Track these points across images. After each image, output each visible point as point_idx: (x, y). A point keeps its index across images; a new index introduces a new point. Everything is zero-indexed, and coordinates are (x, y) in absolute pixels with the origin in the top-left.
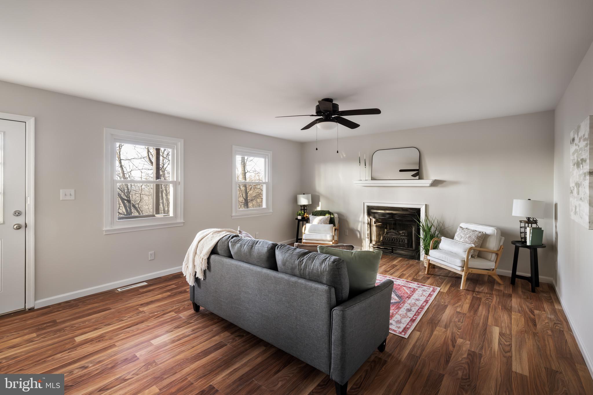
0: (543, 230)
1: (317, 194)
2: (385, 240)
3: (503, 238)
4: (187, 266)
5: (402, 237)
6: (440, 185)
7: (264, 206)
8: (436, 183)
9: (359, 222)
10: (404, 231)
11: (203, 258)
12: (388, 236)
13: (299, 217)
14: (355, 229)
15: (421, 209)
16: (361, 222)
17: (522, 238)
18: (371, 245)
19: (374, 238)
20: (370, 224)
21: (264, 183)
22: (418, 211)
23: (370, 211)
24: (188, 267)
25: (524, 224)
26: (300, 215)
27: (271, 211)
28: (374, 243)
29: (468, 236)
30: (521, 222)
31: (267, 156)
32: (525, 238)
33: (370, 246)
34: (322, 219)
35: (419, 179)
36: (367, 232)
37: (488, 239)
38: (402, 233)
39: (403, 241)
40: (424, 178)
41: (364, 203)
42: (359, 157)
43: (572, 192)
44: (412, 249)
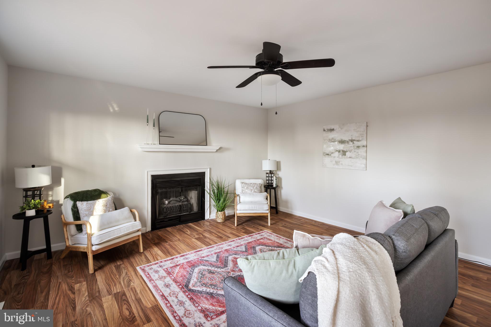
2: (169, 210)
5: (184, 203)
8: (220, 150)
10: (183, 197)
13: (31, 213)
15: (206, 172)
17: (267, 183)
22: (202, 174)
23: (156, 180)
30: (267, 173)
38: (183, 199)
41: (147, 171)
42: (148, 116)
43: (328, 154)
44: (193, 212)
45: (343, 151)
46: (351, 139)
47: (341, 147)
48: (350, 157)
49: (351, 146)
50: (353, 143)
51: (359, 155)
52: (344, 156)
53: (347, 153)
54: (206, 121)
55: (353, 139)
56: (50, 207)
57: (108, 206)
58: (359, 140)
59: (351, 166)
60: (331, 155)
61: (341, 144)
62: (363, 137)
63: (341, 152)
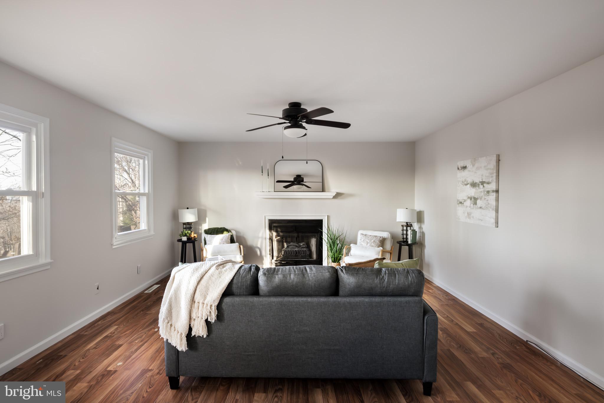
0: (417, 231)
1: (203, 208)
2: (287, 254)
3: (392, 240)
4: (170, 323)
5: (303, 249)
6: (339, 197)
7: (143, 226)
8: (338, 195)
9: (258, 238)
10: (304, 243)
11: (211, 306)
12: (289, 249)
13: (184, 239)
14: (254, 245)
15: (323, 220)
16: (262, 238)
17: (404, 239)
18: (273, 261)
19: (275, 254)
20: (271, 239)
21: (143, 194)
22: (320, 222)
23: (273, 225)
24: (171, 325)
25: (406, 227)
26: (186, 235)
27: (152, 233)
28: (275, 258)
29: (372, 241)
30: (403, 226)
31: (146, 157)
32: (407, 238)
33: (271, 263)
34: (223, 238)
35: (322, 192)
36: (268, 248)
37: (385, 242)
38: (303, 245)
39: (305, 252)
40: (326, 191)
41: (265, 216)
42: (262, 167)
43: (461, 203)
44: (313, 260)
45: (474, 198)
46: (481, 181)
47: (472, 192)
48: (480, 208)
49: (482, 192)
50: (484, 186)
51: (489, 204)
52: (475, 206)
53: (478, 202)
54: (323, 166)
55: (484, 181)
56: (194, 237)
57: (224, 240)
58: (489, 182)
59: (482, 220)
60: (463, 204)
61: (473, 188)
62: (492, 177)
63: (473, 199)
